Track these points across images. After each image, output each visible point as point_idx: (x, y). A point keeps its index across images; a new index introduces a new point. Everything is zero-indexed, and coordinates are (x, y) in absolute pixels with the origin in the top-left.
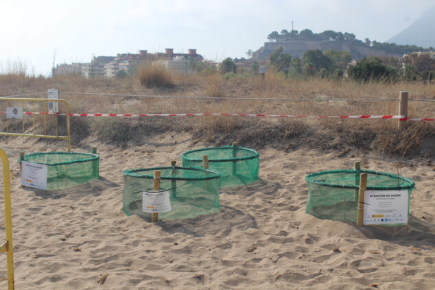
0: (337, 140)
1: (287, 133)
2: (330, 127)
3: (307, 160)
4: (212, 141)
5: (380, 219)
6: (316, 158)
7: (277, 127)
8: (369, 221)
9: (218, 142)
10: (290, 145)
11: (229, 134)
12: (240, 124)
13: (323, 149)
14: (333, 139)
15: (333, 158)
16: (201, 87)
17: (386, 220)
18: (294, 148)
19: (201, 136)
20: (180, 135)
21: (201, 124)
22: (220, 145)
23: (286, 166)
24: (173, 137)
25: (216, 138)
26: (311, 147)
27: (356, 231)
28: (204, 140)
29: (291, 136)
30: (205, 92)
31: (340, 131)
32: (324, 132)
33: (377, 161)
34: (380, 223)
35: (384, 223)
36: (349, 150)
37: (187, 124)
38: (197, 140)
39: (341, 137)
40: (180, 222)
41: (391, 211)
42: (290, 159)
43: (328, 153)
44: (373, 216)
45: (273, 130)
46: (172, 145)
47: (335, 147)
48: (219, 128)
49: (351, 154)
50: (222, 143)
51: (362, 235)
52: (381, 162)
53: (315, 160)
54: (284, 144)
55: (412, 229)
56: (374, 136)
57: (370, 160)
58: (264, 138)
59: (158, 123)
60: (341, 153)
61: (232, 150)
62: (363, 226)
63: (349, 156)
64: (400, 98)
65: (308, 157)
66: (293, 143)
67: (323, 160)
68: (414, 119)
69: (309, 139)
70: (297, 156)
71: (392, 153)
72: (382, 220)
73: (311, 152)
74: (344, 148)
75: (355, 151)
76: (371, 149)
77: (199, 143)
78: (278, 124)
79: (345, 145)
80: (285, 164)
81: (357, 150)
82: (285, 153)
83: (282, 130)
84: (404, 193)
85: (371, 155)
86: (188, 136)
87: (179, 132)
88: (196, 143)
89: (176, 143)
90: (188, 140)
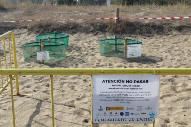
0: (92, 29)
1: (71, 27)
2: (88, 24)
3: (82, 37)
4: (38, 32)
5: (132, 55)
6: (85, 36)
7: (66, 25)
8: (129, 56)
9: (40, 32)
10: (73, 32)
11: (45, 28)
12: (49, 24)
13: (87, 32)
14: (90, 28)
15: (92, 36)
16: (20, 9)
17: (134, 55)
18: (75, 33)
19: (32, 30)
20: (21, 30)
21: (31, 25)
22: (42, 33)
23: (75, 40)
24: (18, 31)
25: (39, 30)
26: (82, 32)
27: (125, 60)
28: (34, 32)
29: (72, 28)
30: (23, 11)
31: (93, 25)
32: (86, 26)
33: (110, 36)
34: (132, 57)
35: (133, 57)
36: (98, 32)
37: (24, 25)
38: (30, 32)
39: (94, 27)
40: (54, 63)
41: (135, 52)
42: (75, 37)
43: (89, 34)
44: (130, 54)
45: (64, 26)
46: (18, 34)
47: (92, 32)
48: (40, 26)
49: (99, 34)
50: (43, 32)
51: (127, 61)
52: (111, 36)
53: (85, 37)
54: (70, 31)
55: (143, 58)
56: (107, 26)
57: (107, 36)
58: (61, 29)
59: (9, 25)
60: (95, 34)
61: (55, 34)
62: (127, 58)
63: (98, 35)
64: (116, 11)
65: (82, 36)
66: (74, 31)
67: (89, 37)
68: (122, 19)
69: (80, 29)
70: (77, 36)
71: (115, 32)
72: (133, 56)
73: (82, 34)
74: (95, 32)
75: (100, 33)
76: (106, 32)
77: (32, 33)
78: (66, 23)
79: (96, 30)
80: (74, 39)
81: (101, 32)
82: (71, 35)
83: (68, 25)
84: (140, 45)
85: (107, 34)
86: (26, 30)
87: (20, 28)
88: (30, 33)
89: (20, 34)
90: (26, 32)
